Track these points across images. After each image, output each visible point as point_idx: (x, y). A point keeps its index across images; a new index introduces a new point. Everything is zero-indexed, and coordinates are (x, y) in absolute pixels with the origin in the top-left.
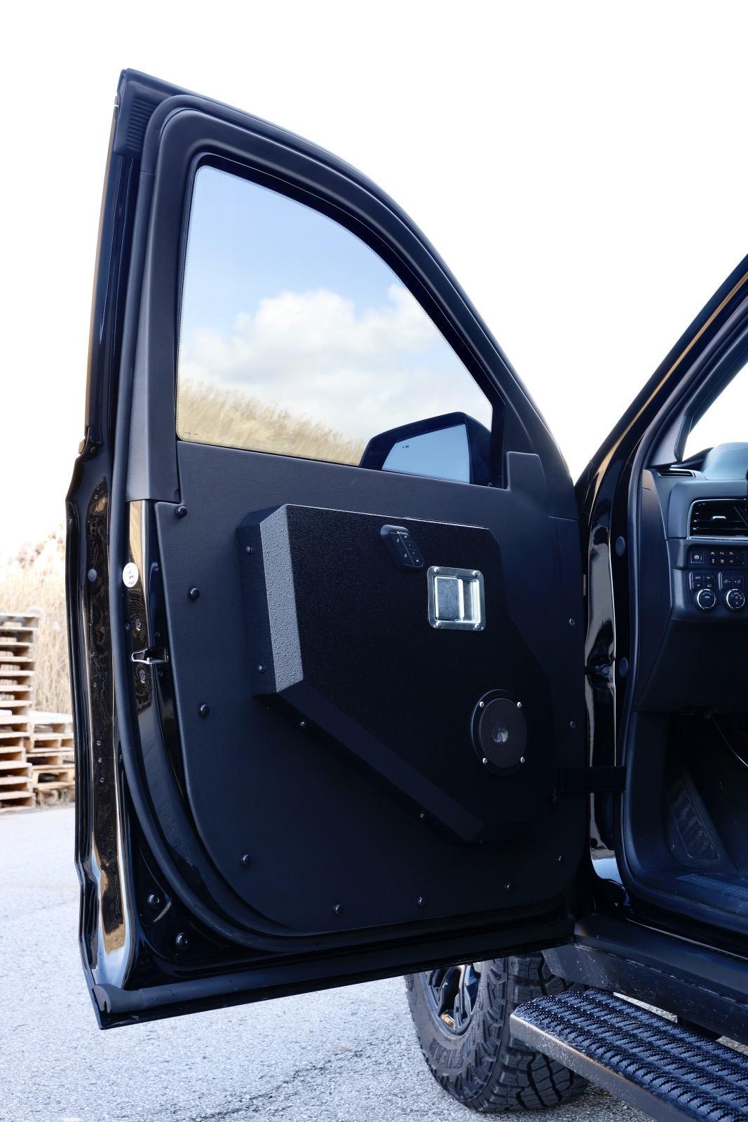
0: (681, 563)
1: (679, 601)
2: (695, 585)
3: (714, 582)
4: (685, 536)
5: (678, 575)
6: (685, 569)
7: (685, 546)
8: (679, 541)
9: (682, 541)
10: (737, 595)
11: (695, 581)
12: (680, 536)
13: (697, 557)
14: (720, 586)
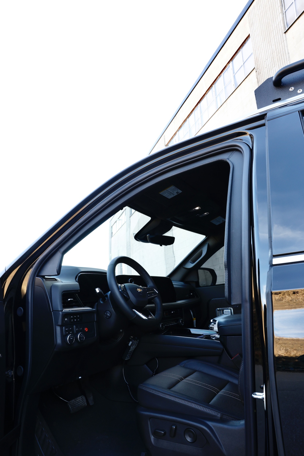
0: (60, 323)
1: (59, 341)
2: (66, 333)
3: (72, 330)
4: (62, 310)
5: (58, 329)
6: (61, 326)
7: (62, 315)
8: (59, 313)
9: (60, 312)
10: (82, 335)
11: (66, 331)
12: (60, 310)
13: (66, 319)
14: (75, 332)
